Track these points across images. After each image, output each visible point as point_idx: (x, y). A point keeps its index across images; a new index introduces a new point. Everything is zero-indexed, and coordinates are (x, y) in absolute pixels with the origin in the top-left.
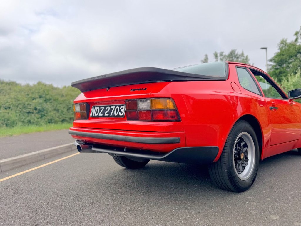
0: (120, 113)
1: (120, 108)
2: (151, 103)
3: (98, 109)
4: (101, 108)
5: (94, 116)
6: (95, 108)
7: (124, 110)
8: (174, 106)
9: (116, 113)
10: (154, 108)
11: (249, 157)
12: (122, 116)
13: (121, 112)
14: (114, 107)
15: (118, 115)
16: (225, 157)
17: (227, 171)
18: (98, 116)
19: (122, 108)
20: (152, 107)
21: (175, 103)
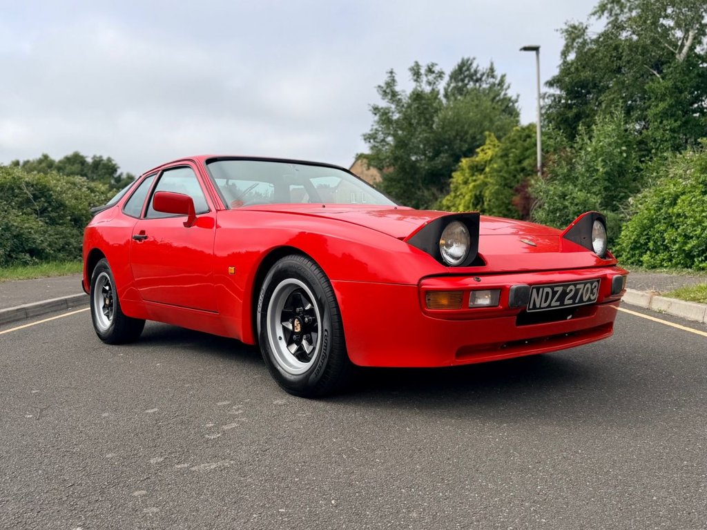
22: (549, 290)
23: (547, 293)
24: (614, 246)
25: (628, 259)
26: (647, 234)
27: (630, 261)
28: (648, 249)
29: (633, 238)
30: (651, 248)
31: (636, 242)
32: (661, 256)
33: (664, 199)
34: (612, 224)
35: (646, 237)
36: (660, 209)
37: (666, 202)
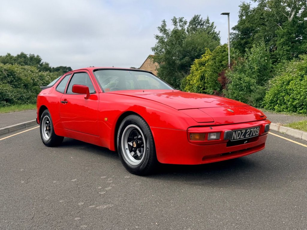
22: (240, 132)
23: (239, 133)
24: (262, 101)
25: (269, 107)
26: (277, 97)
27: (269, 108)
28: (277, 103)
29: (271, 98)
30: (279, 103)
31: (272, 100)
32: (283, 107)
33: (284, 82)
34: (261, 92)
35: (276, 98)
36: (282, 86)
37: (285, 83)
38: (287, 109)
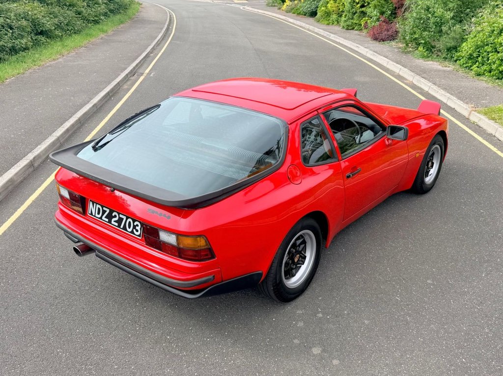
0: (134, 230)
1: (134, 223)
2: (177, 239)
3: (99, 209)
4: (104, 209)
5: (95, 216)
6: (95, 204)
7: (141, 229)
8: (207, 245)
9: (129, 228)
10: (181, 246)
11: (308, 254)
12: (139, 236)
13: (137, 231)
14: (125, 218)
15: (132, 232)
16: (272, 275)
17: (273, 289)
18: (101, 218)
19: (137, 225)
20: (178, 244)
21: (207, 241)
24: (456, 52)
25: (464, 64)
26: (479, 52)
27: (465, 66)
28: (478, 61)
29: (469, 52)
30: (480, 61)
31: (471, 55)
32: (485, 67)
33: (494, 30)
34: (458, 37)
35: (477, 53)
36: (491, 36)
37: (495, 32)
38: (490, 72)
